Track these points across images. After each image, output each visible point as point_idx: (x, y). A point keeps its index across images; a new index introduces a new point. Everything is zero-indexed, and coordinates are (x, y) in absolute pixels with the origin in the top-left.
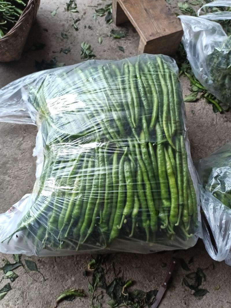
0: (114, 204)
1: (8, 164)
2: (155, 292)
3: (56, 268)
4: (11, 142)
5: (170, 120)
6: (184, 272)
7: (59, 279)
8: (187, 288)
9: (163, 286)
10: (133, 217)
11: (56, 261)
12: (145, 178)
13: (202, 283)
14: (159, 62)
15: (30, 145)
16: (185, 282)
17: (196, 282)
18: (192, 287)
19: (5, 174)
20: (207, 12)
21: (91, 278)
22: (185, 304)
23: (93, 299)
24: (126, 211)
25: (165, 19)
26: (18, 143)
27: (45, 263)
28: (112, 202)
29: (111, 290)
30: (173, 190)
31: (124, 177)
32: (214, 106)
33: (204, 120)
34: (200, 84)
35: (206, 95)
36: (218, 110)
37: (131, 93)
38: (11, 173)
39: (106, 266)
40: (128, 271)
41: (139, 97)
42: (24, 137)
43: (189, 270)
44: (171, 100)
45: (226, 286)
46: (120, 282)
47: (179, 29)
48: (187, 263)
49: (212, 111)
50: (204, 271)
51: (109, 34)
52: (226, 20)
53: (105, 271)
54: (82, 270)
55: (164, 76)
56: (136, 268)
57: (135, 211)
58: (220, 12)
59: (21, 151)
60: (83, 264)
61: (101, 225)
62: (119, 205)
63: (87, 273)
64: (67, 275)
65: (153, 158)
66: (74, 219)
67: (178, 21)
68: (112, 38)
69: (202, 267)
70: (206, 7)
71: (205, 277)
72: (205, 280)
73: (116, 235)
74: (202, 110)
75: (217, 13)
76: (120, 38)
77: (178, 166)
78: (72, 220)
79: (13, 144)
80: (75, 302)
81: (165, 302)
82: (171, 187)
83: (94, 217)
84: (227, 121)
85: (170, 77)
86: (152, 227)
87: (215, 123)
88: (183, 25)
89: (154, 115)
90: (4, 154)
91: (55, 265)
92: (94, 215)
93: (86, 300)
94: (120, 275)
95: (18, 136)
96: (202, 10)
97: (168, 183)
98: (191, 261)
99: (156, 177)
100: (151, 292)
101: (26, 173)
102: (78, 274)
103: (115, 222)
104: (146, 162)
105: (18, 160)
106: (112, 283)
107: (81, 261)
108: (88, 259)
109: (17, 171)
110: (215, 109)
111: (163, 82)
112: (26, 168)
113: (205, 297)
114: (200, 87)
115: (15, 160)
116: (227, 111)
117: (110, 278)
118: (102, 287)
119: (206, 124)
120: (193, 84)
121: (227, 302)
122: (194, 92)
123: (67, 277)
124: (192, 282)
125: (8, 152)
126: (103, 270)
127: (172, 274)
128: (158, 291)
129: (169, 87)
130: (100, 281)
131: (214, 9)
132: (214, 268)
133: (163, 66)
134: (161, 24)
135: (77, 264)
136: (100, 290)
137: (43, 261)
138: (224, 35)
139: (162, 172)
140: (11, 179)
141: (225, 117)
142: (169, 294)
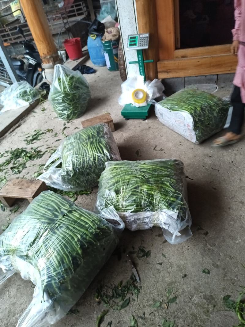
0: (70, 242)
1: (11, 310)
2: (133, 274)
3: (83, 318)
4: (3, 300)
5: (64, 204)
6: (135, 255)
7: (89, 320)
8: (142, 258)
9: (133, 268)
10: (81, 239)
11: (80, 316)
12: (72, 225)
13: (145, 250)
14: (43, 195)
15: (16, 290)
16: (139, 257)
17: (143, 253)
18: (143, 256)
19: (15, 315)
20: (48, 168)
21: (102, 302)
22: (148, 264)
23: (112, 308)
24: (76, 240)
25: (32, 184)
26: (8, 296)
27: (76, 323)
28: (68, 242)
29: (115, 295)
30: (86, 220)
31: (65, 232)
32: (85, 194)
33: (87, 202)
34: (72, 192)
35: (78, 193)
36: (89, 193)
37: (42, 210)
38: (17, 311)
39: (104, 291)
40: (115, 281)
41: (46, 208)
42: (8, 291)
43: (136, 252)
44: (59, 200)
45: (154, 241)
46: (116, 288)
47: (41, 183)
48: (133, 251)
49: (86, 196)
50: (142, 246)
51: (10, 213)
52: (59, 164)
53: (106, 293)
54: (96, 304)
55: (49, 196)
56: (116, 276)
57: (79, 237)
58: (53, 164)
59: (13, 298)
60: (93, 303)
61: (72, 253)
62: (71, 240)
63: (99, 303)
64: (91, 314)
65: (69, 219)
66: (60, 261)
67: (38, 181)
68: (13, 213)
69: (139, 246)
70: (46, 167)
71: (144, 247)
72: (145, 248)
73: (81, 251)
74: (82, 199)
75: (52, 166)
76: (17, 210)
77: (80, 213)
78: (61, 262)
79: (5, 300)
80: (106, 319)
81: (140, 273)
82: (84, 219)
83: (67, 252)
84: (96, 194)
85: (52, 195)
86: (91, 236)
87: (92, 198)
88: (41, 180)
89: (57, 208)
90: (5, 309)
91: (81, 318)
92: (66, 252)
93: (110, 312)
94: (113, 286)
95: (4, 294)
96: (45, 169)
97: (82, 219)
98: (134, 248)
99: (75, 222)
100: (131, 276)
101: (26, 303)
102: (96, 308)
103: (76, 247)
104: (68, 221)
105: (15, 303)
106: (113, 292)
107: (91, 302)
108: (93, 298)
109: (20, 307)
110: (87, 194)
111: (51, 198)
112: (23, 301)
113: (151, 253)
114: (73, 193)
115: (14, 304)
116: (92, 190)
117: (110, 293)
118: (111, 299)
119: (89, 202)
120: (69, 195)
121: (160, 245)
122: (72, 197)
123: (92, 316)
124: (141, 254)
125: (6, 305)
126: (104, 293)
127: (131, 260)
128: (133, 273)
129: (54, 197)
130: (107, 298)
131: (50, 165)
132: (144, 241)
133: (46, 195)
134: (32, 187)
135: (91, 305)
136: (111, 302)
137: (74, 324)
138: (60, 169)
139: (76, 219)
140: (20, 313)
141: (94, 193)
142: (138, 268)
